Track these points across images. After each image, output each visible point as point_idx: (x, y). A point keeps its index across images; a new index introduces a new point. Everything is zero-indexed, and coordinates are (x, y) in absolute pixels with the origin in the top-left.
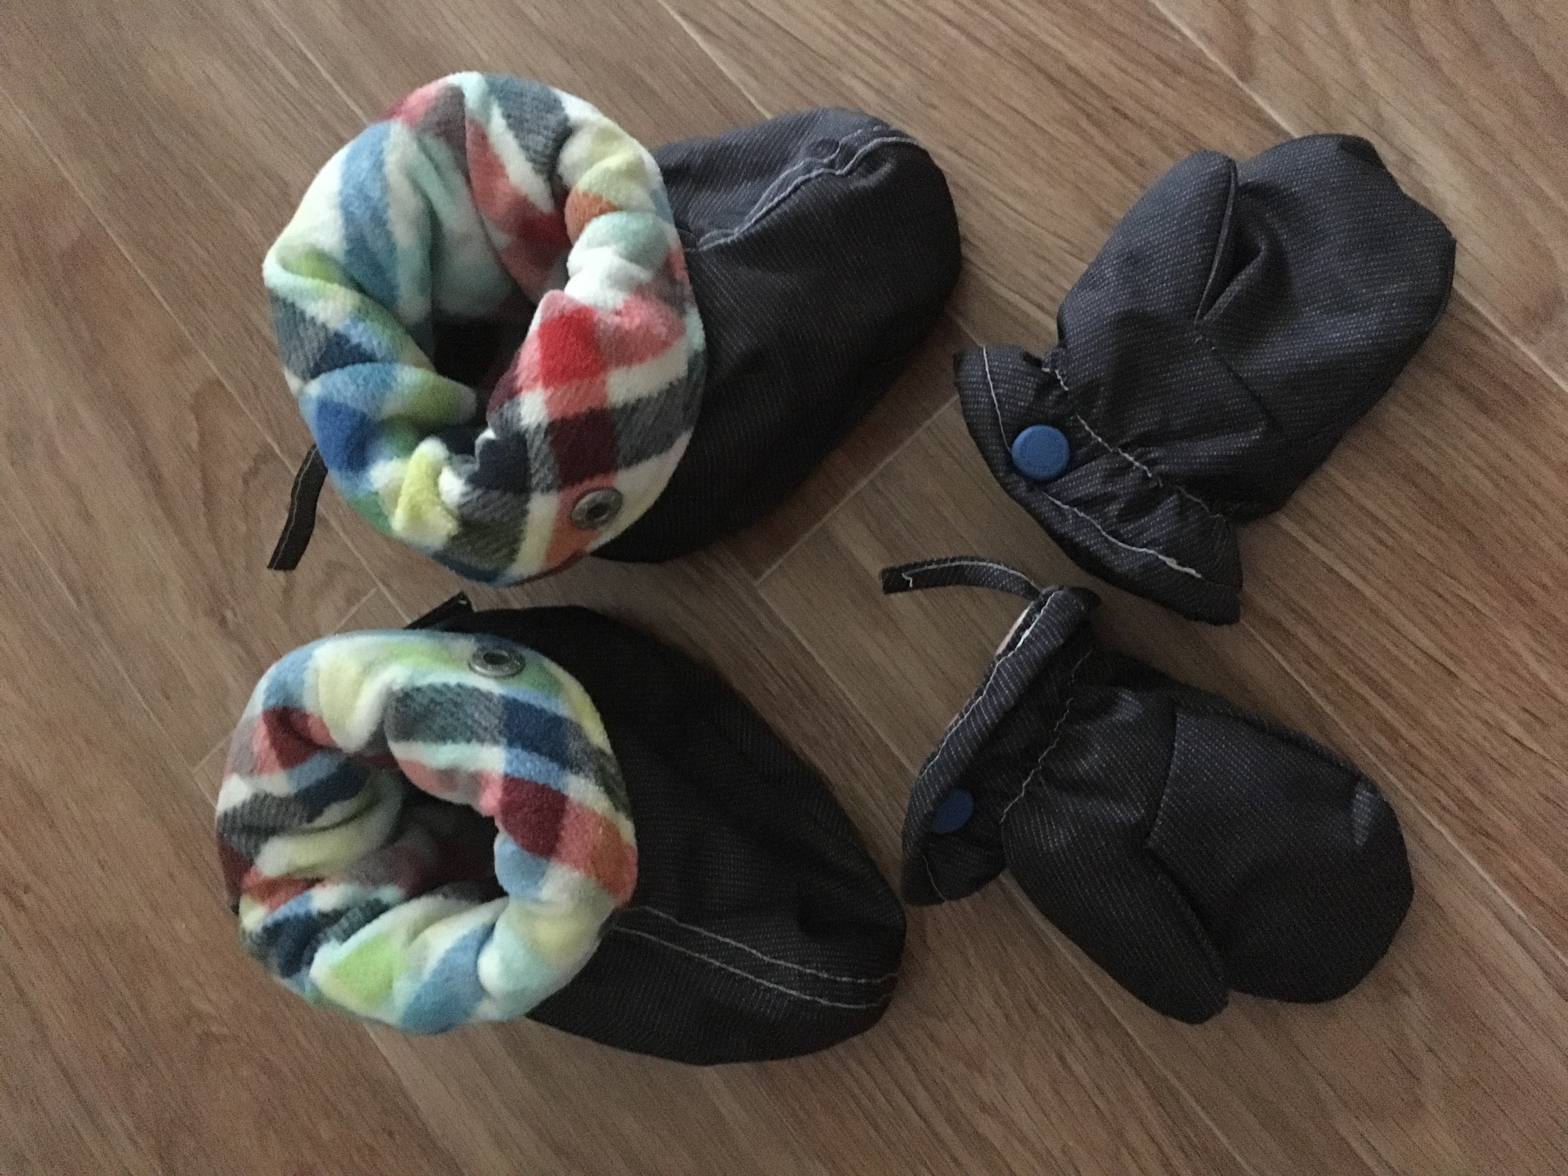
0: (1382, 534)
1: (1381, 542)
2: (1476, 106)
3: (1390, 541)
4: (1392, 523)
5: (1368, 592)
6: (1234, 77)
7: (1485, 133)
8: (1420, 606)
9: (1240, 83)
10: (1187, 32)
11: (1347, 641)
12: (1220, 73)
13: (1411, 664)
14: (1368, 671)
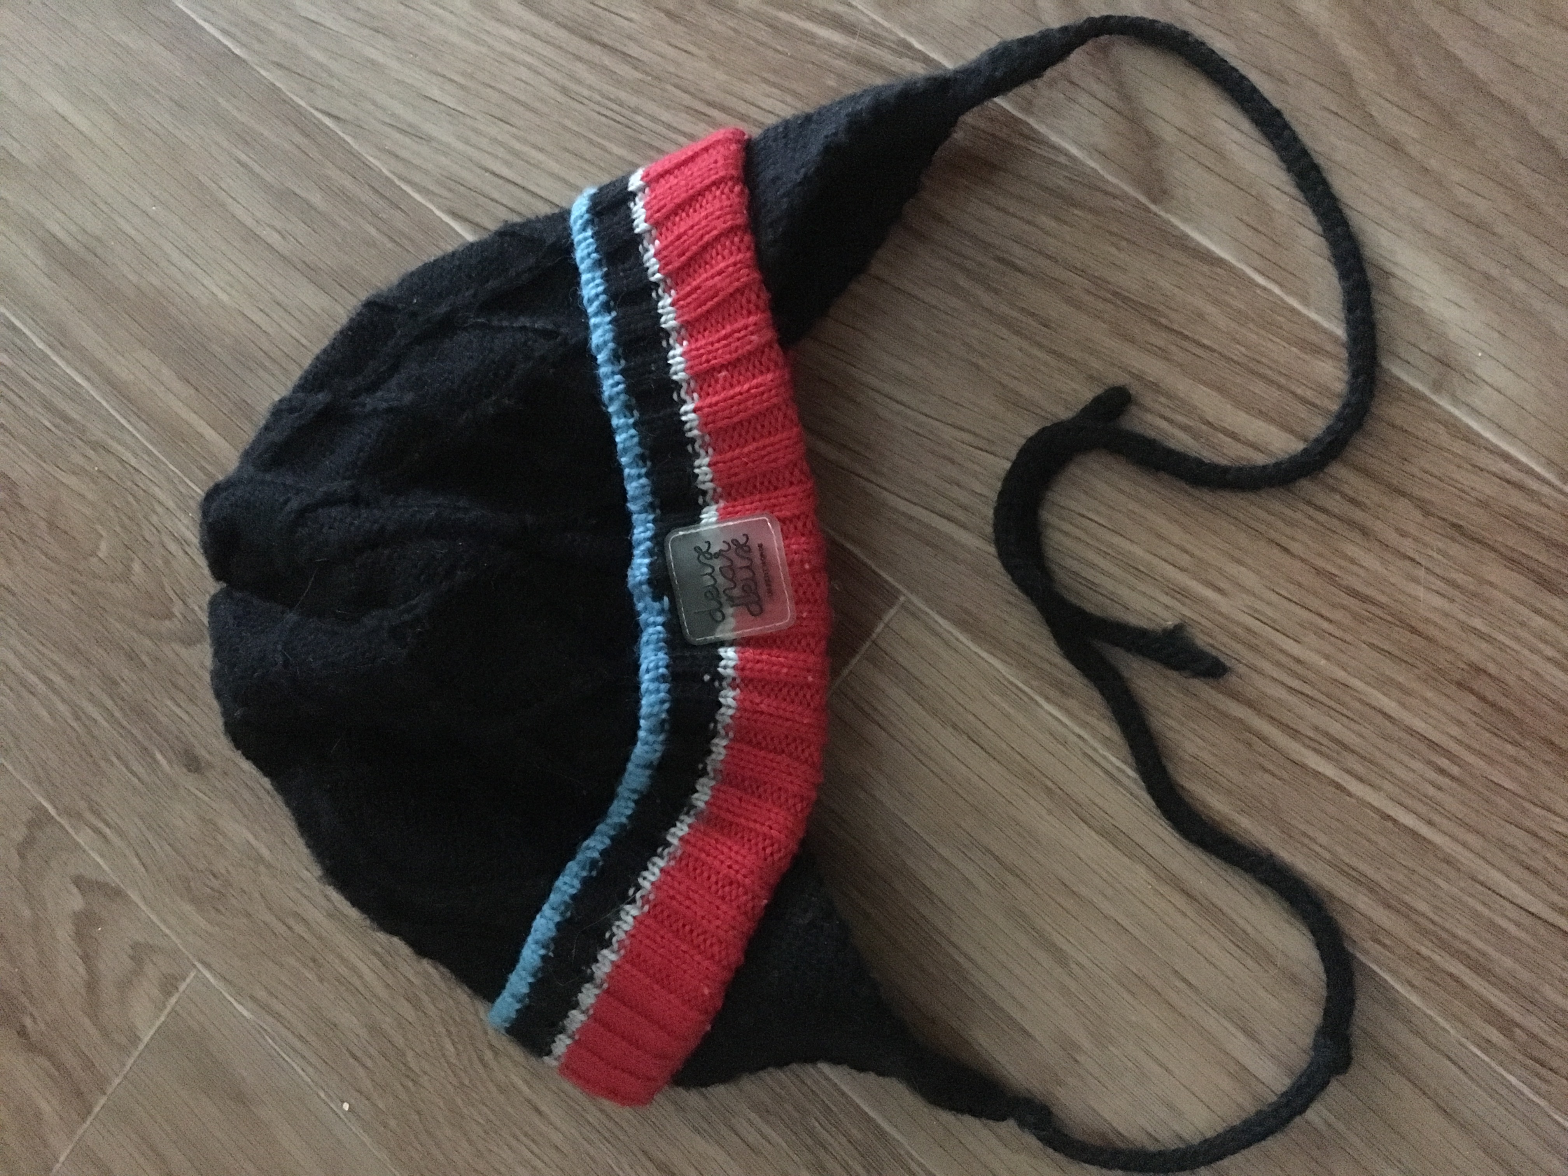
0: (1444, 763)
1: (1442, 771)
2: (1461, 194)
3: (1455, 770)
4: (1454, 747)
5: (1437, 838)
6: (1143, 199)
7: (1480, 226)
8: (1509, 850)
9: (1153, 207)
10: (1074, 150)
11: (1422, 907)
12: (1124, 197)
13: (1512, 929)
14: (1457, 944)
